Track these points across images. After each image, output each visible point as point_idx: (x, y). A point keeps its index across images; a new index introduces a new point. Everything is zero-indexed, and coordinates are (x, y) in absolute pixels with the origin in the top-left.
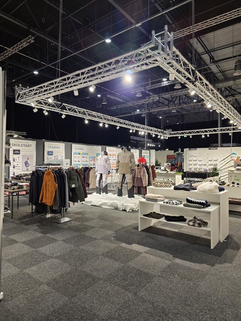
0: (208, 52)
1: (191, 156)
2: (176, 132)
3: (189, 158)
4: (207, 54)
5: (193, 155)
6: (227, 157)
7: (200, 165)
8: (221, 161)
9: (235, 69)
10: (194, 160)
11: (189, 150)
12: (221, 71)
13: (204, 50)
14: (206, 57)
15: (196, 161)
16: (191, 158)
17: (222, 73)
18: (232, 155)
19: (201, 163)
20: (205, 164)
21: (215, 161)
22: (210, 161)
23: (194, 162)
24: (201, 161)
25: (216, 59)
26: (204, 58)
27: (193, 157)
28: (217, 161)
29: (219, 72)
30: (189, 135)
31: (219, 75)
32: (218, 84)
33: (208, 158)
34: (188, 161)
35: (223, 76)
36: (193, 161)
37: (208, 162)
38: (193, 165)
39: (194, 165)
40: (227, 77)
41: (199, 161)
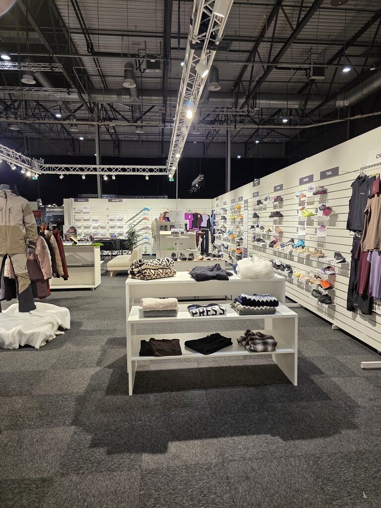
0: (86, 31)
1: (80, 213)
2: (53, 166)
3: (75, 216)
4: (83, 35)
5: (82, 211)
6: (137, 215)
7: (94, 228)
8: (129, 220)
9: (126, 77)
10: (84, 220)
11: (75, 201)
12: (101, 74)
13: (79, 26)
14: (79, 40)
15: (89, 220)
16: (78, 216)
17: (101, 78)
18: (144, 211)
19: (97, 225)
20: (104, 225)
21: (119, 220)
22: (111, 220)
23: (85, 223)
24: (96, 220)
25: (96, 50)
26: (76, 41)
27: (82, 214)
28: (121, 220)
29: (98, 74)
30: (80, 173)
31: (96, 80)
32: (94, 95)
33: (108, 216)
34: (74, 221)
35: (103, 83)
36: (82, 221)
37: (108, 223)
38: (82, 228)
39: (86, 228)
40: (107, 88)
41: (93, 220)
